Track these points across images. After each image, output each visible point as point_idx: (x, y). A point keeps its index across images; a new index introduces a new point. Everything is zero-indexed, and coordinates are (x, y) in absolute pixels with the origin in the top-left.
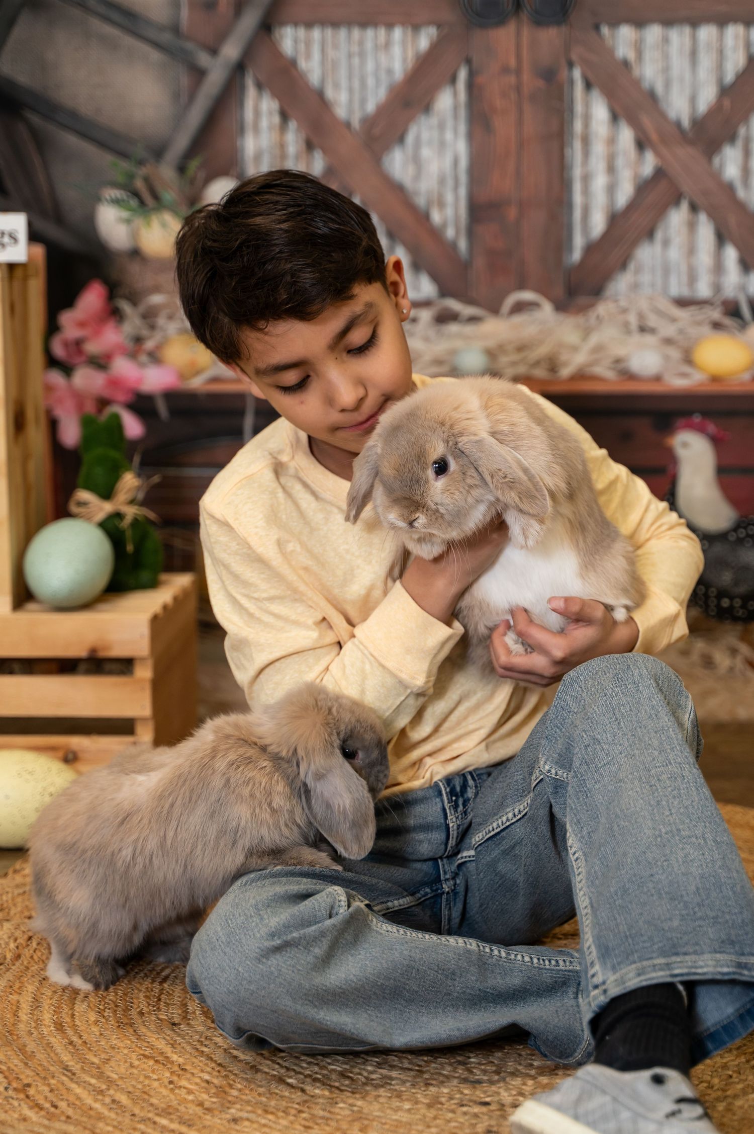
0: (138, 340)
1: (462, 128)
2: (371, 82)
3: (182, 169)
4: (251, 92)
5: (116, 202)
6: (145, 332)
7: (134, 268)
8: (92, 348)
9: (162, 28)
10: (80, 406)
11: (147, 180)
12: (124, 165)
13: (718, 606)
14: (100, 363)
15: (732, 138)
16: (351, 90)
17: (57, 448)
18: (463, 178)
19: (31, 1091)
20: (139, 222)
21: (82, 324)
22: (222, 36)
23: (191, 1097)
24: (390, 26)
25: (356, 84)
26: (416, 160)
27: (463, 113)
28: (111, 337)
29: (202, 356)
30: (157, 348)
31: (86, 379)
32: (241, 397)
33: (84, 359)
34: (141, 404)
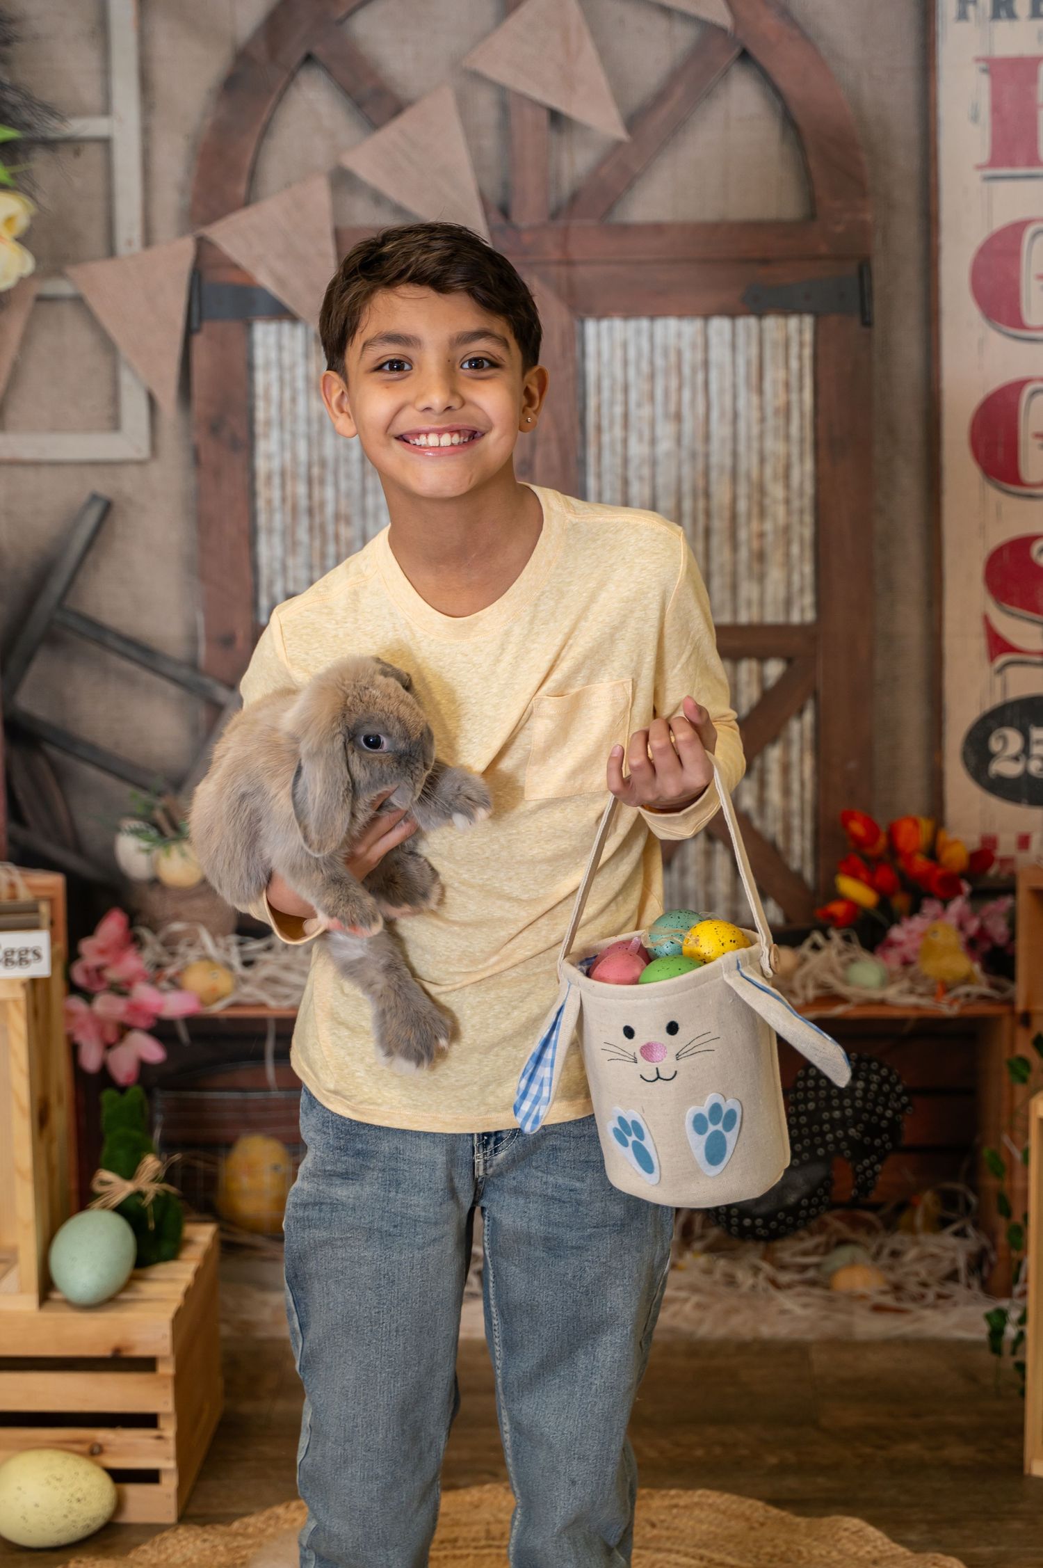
0: (159, 966)
5: (136, 833)
6: (165, 959)
7: (154, 897)
8: (112, 975)
9: (179, 664)
11: (166, 811)
12: (144, 797)
13: (740, 1225)
14: (121, 989)
17: (78, 1071)
20: (158, 852)
21: (102, 951)
28: (132, 963)
29: (223, 982)
30: (179, 974)
31: (107, 1005)
32: (262, 1021)
33: (104, 985)
34: (162, 1030)
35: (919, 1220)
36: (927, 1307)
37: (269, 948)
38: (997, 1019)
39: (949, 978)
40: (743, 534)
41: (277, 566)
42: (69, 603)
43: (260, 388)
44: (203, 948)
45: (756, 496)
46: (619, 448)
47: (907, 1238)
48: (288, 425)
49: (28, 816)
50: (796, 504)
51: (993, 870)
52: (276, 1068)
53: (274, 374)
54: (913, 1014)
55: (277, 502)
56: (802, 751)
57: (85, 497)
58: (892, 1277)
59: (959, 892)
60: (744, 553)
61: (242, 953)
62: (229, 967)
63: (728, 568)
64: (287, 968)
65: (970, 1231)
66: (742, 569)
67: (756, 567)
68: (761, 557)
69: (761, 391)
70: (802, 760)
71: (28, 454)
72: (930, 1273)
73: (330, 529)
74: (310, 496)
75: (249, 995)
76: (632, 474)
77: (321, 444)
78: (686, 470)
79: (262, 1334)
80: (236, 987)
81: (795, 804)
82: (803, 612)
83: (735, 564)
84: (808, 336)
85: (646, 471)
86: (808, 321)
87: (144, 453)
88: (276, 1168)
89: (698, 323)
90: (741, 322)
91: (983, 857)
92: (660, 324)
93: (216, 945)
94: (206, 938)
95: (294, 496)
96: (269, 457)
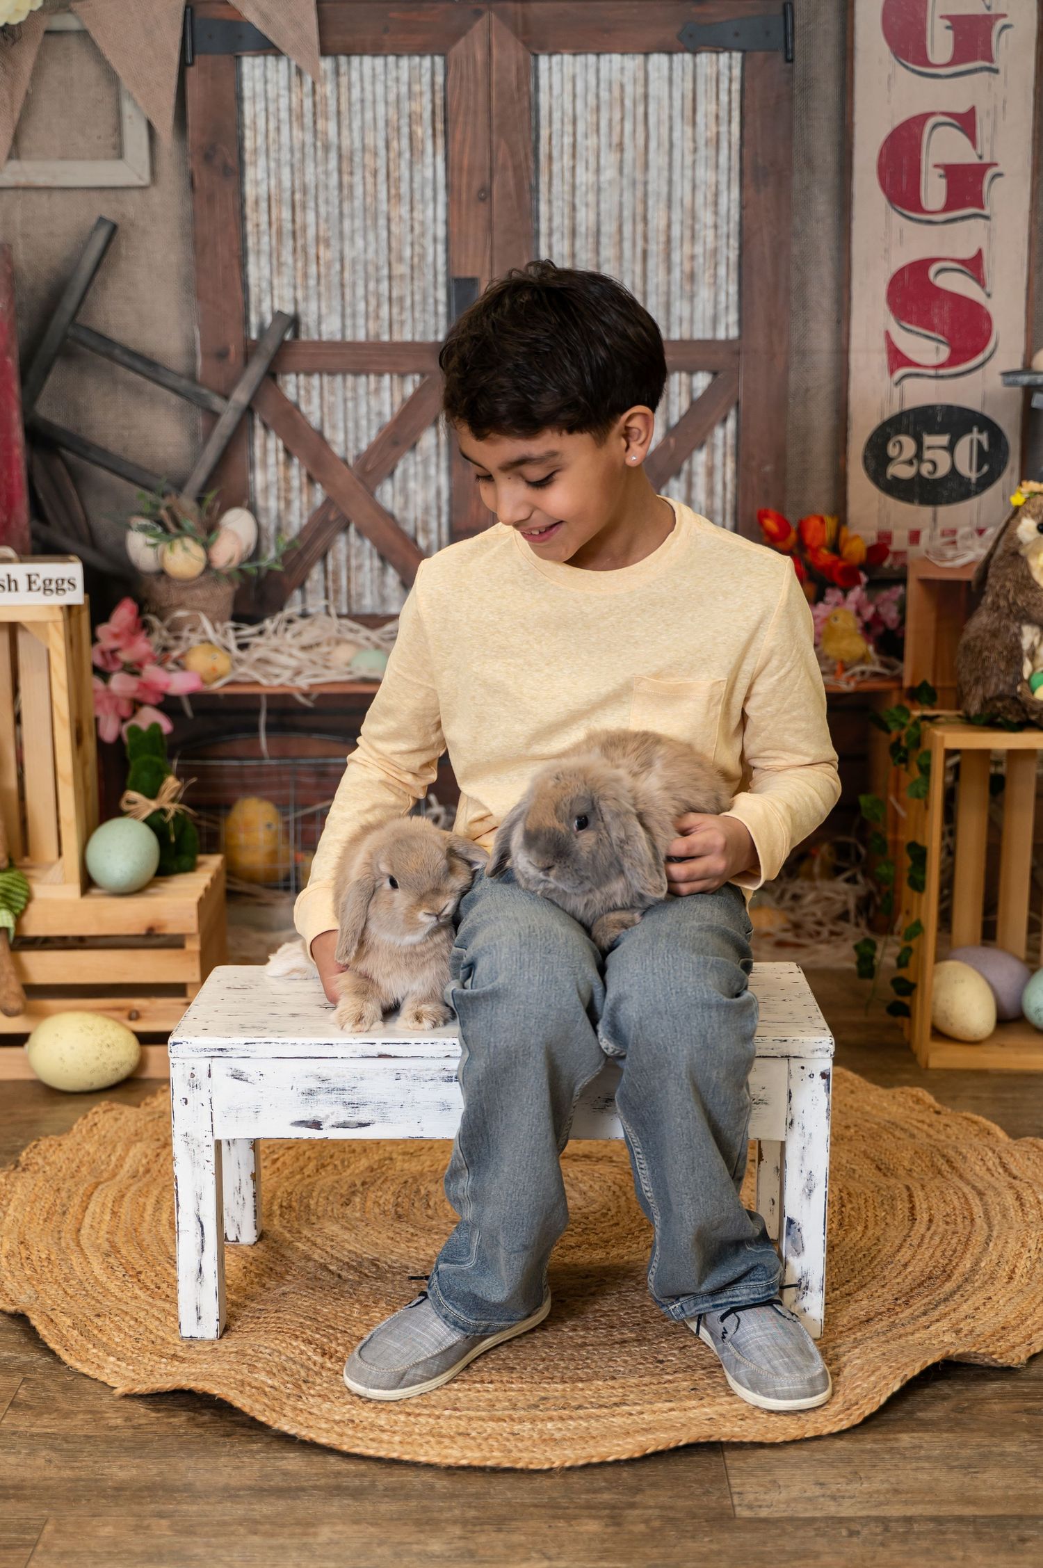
0: (165, 649)
1: (444, 464)
2: (364, 423)
3: (200, 500)
4: (259, 432)
5: (144, 529)
6: (172, 643)
7: (160, 587)
8: (124, 656)
9: (180, 376)
10: (117, 708)
11: (169, 509)
12: (150, 496)
14: (133, 669)
15: (677, 474)
16: (346, 432)
18: (445, 508)
19: (142, 1277)
20: (163, 546)
21: (116, 636)
22: (233, 383)
24: (380, 374)
25: (351, 425)
26: (404, 491)
27: (444, 450)
28: (143, 646)
29: (222, 663)
30: (183, 656)
31: (120, 683)
32: (256, 697)
33: (119, 666)
34: (169, 705)
35: (816, 869)
36: (821, 942)
37: (261, 633)
38: (887, 693)
39: (847, 659)
40: (676, 257)
41: (265, 285)
42: (79, 319)
43: (248, 120)
44: (204, 632)
45: (689, 222)
46: (567, 175)
47: (806, 884)
48: (273, 155)
49: (49, 514)
50: (723, 230)
51: (886, 564)
52: (268, 737)
53: (260, 105)
55: (264, 226)
56: (725, 455)
57: (94, 221)
58: (792, 917)
59: (858, 582)
60: (676, 274)
61: (237, 638)
62: (228, 650)
63: (663, 288)
64: (277, 650)
65: (860, 878)
66: (675, 289)
67: (687, 287)
68: (692, 277)
69: (694, 124)
70: (724, 464)
71: (41, 181)
72: (825, 914)
73: (312, 251)
74: (293, 221)
75: (245, 675)
76: (578, 201)
77: (303, 171)
78: (627, 197)
80: (233, 667)
81: (718, 503)
82: (728, 329)
83: (669, 284)
84: (737, 72)
85: (591, 198)
86: (737, 56)
87: (146, 179)
88: (269, 826)
89: (640, 59)
90: (677, 58)
91: (879, 550)
92: (605, 59)
93: (215, 630)
94: (206, 624)
95: (279, 220)
96: (257, 183)
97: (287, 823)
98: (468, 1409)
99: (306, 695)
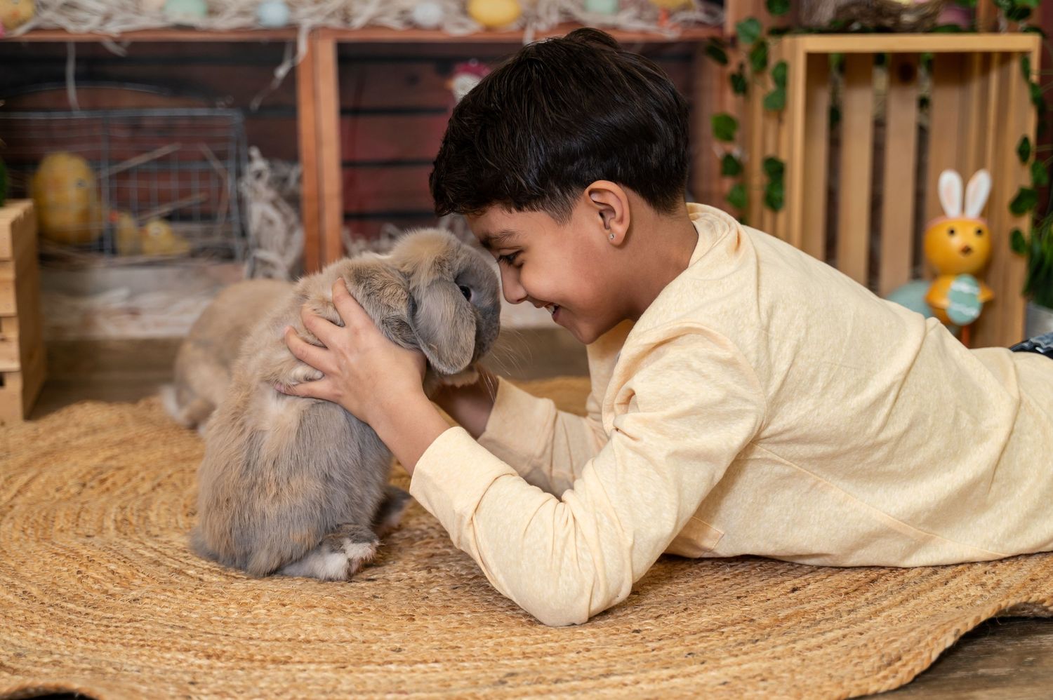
23: (96, 587)
29: (25, 7)
32: (62, 45)
39: (670, 6)
52: (77, 88)
54: (638, 38)
75: (49, 20)
79: (72, 336)
80: (37, 13)
88: (80, 184)
97: (99, 181)
98: (418, 691)
99: (117, 42)
